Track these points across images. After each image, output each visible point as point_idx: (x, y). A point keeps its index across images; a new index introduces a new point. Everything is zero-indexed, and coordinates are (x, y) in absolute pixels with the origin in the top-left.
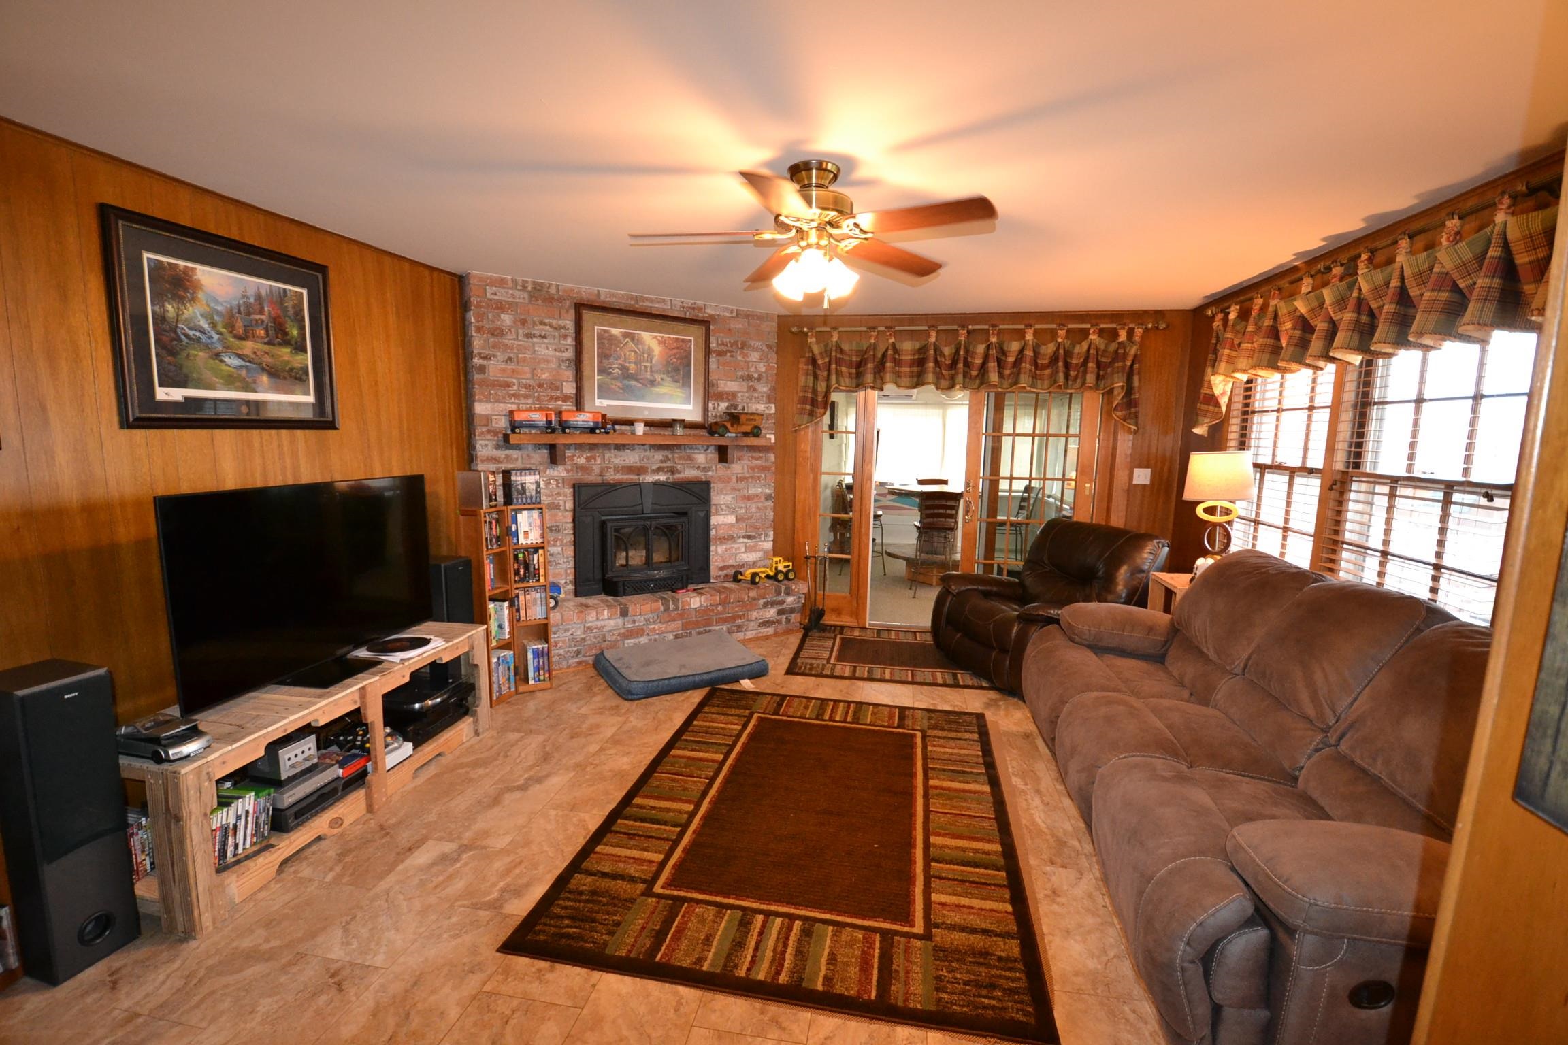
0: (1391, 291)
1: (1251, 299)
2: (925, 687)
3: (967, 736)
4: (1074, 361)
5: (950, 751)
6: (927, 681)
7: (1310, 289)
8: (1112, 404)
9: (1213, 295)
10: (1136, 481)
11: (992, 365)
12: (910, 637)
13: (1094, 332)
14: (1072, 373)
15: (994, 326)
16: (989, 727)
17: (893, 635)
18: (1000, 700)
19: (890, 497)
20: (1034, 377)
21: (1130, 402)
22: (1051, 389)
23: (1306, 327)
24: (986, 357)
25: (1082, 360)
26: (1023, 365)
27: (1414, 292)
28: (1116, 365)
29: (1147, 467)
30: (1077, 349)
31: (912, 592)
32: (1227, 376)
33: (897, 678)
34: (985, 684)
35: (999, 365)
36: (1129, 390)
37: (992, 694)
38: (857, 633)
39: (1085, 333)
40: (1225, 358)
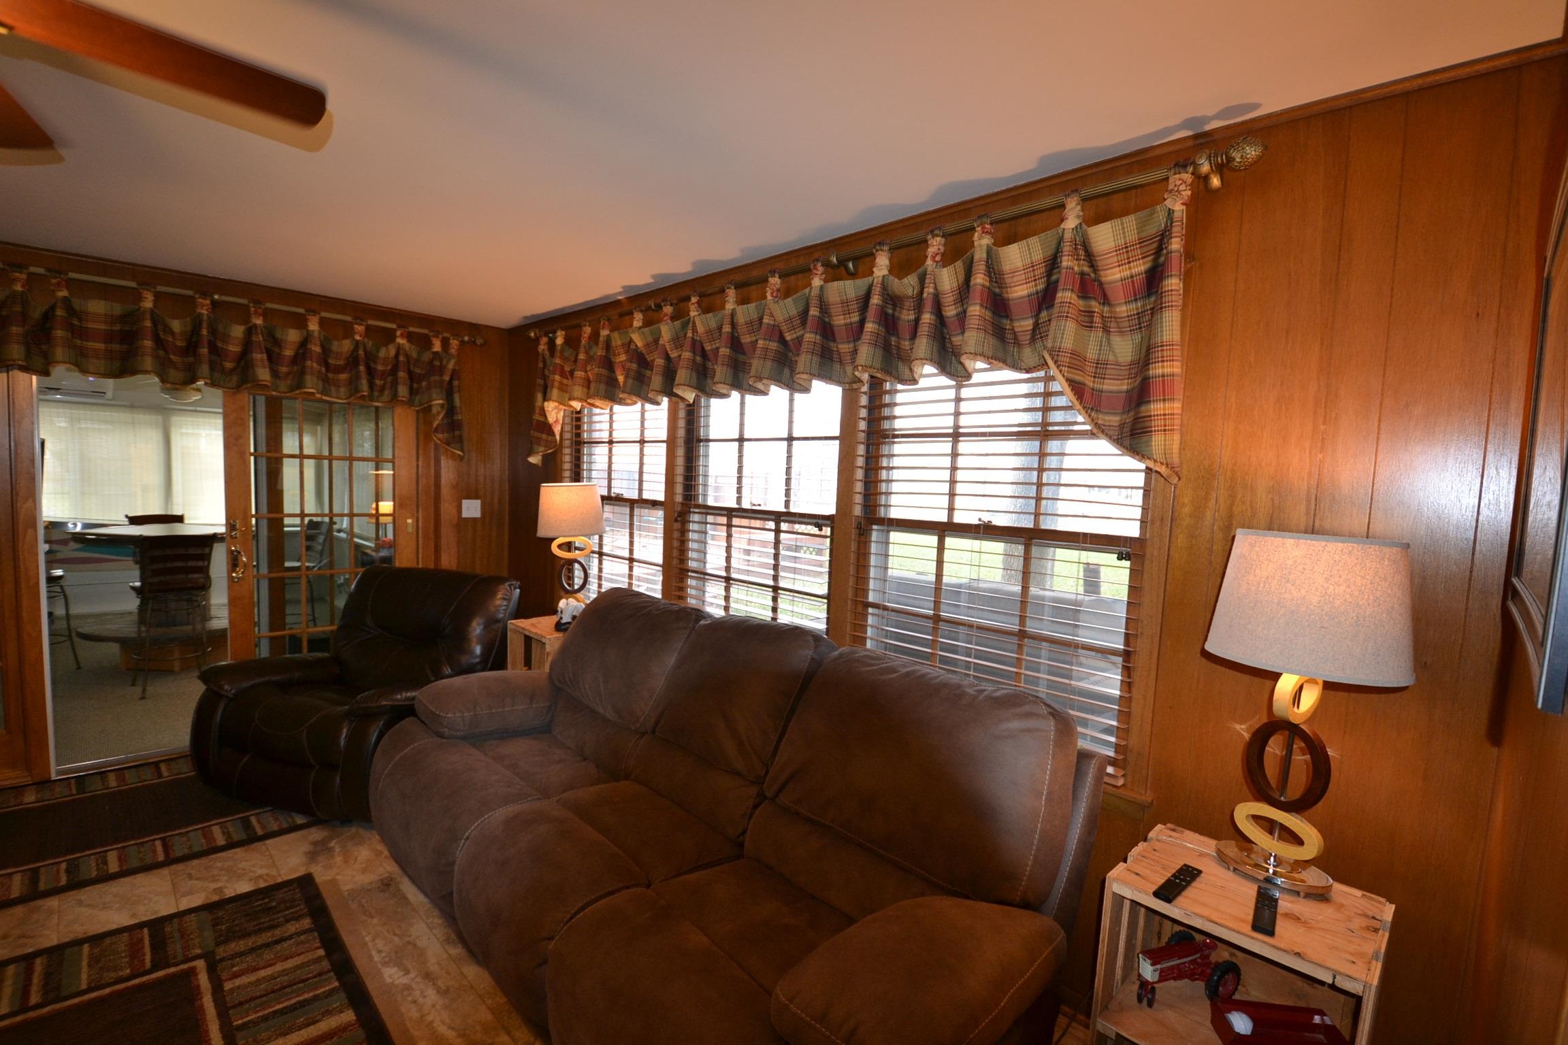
0: (724, 336)
1: (579, 326)
2: (195, 862)
3: (292, 928)
4: (380, 368)
5: (268, 972)
6: (196, 849)
7: (641, 324)
8: (431, 423)
9: (533, 316)
10: (465, 514)
11: (259, 357)
12: (148, 776)
13: (402, 335)
14: (378, 382)
15: (257, 302)
16: (324, 895)
17: (112, 781)
18: (331, 839)
19: (73, 545)
20: (326, 380)
21: (452, 425)
22: (351, 400)
23: (642, 362)
24: (247, 345)
25: (389, 367)
26: (309, 363)
27: (746, 339)
28: (432, 378)
29: (476, 498)
30: (382, 353)
31: (138, 690)
32: (561, 403)
33: (135, 863)
34: (300, 820)
35: (270, 358)
36: (450, 410)
37: (316, 834)
38: (30, 798)
39: (389, 336)
40: (556, 384)
